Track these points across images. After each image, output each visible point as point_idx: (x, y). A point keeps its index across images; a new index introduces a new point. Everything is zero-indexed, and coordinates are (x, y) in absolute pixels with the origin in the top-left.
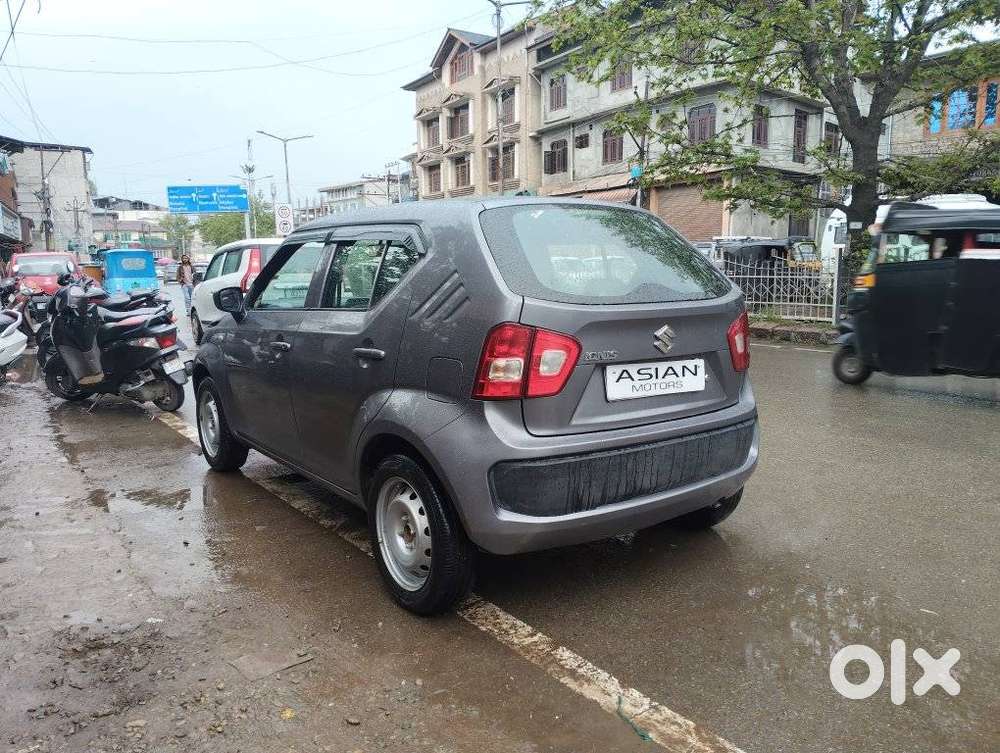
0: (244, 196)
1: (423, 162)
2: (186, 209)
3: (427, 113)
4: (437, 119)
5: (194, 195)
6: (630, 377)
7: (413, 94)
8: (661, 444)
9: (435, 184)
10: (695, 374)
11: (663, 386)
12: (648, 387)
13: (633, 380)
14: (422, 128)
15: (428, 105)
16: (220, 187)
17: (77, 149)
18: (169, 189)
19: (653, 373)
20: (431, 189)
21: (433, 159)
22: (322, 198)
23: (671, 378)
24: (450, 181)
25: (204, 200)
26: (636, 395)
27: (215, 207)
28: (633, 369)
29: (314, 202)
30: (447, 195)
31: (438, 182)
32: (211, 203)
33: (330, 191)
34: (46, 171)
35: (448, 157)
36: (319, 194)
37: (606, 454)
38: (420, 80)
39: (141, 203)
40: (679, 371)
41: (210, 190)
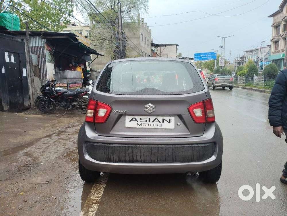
0: (215, 55)
1: (273, 41)
2: (199, 59)
3: (276, 24)
4: (280, 26)
5: (201, 56)
6: (136, 120)
7: (272, 18)
8: (145, 146)
9: (277, 47)
10: (170, 122)
11: (152, 125)
12: (144, 125)
13: (137, 121)
14: (274, 30)
15: (277, 21)
16: (209, 53)
17: (175, 45)
18: (195, 54)
19: (148, 120)
20: (275, 49)
21: (276, 39)
22: (245, 54)
23: (156, 123)
24: (282, 46)
25: (204, 57)
26: (138, 126)
27: (207, 59)
28: (138, 118)
29: (237, 56)
30: (281, 51)
31: (278, 47)
32: (206, 57)
33: (247, 52)
34: (161, 52)
35: (282, 38)
36: (244, 53)
37: (120, 145)
38: (274, 13)
39: (191, 58)
40: (161, 121)
41: (206, 54)
